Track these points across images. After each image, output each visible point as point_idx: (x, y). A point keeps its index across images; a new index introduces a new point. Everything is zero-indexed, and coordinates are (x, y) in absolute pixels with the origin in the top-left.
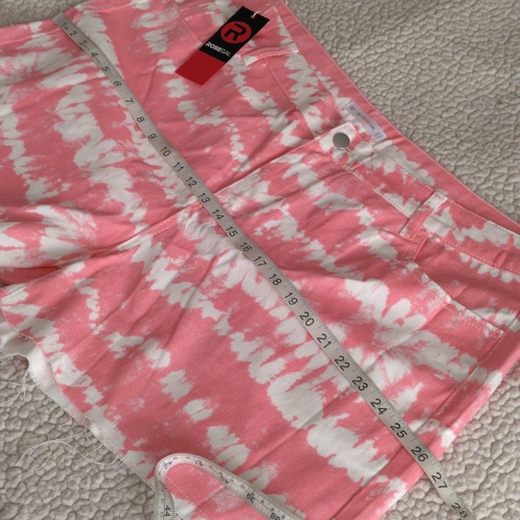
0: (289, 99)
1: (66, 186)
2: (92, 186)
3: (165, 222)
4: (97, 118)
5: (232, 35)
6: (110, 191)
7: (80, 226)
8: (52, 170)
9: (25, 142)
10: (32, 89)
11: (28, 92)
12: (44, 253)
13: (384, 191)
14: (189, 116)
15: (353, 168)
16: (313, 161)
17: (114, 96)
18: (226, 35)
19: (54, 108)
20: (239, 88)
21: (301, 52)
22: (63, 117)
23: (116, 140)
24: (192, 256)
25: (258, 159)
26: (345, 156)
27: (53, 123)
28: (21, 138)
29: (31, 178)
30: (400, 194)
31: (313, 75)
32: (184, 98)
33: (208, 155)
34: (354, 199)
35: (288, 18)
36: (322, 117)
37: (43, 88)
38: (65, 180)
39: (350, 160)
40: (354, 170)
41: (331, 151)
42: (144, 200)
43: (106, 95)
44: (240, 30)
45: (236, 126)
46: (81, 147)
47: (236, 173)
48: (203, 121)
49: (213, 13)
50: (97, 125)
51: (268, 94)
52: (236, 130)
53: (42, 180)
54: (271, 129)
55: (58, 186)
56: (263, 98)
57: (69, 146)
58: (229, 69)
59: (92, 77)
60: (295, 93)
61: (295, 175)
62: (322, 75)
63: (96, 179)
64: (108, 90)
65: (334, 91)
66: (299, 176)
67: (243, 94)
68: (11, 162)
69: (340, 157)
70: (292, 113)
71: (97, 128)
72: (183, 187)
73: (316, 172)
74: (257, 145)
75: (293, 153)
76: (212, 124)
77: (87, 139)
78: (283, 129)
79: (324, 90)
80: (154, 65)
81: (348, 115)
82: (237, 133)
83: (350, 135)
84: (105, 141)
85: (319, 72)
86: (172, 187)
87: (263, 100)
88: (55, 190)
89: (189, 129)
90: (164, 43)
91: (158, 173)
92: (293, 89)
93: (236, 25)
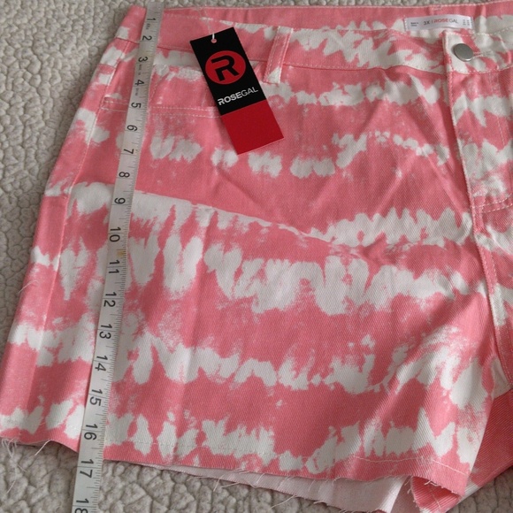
0: (359, 70)
1: (367, 341)
2: (390, 311)
3: (485, 263)
4: (282, 257)
5: (226, 73)
8: (326, 345)
9: (254, 357)
10: (173, 308)
11: (174, 315)
14: (322, 168)
16: (476, 89)
17: (251, 225)
18: (221, 78)
19: (225, 298)
20: (319, 103)
21: (298, 26)
22: (248, 295)
23: (328, 255)
25: (442, 133)
26: (485, 60)
27: (249, 310)
28: (243, 359)
29: (324, 376)
31: (342, 33)
32: (286, 165)
33: (406, 177)
35: (230, 15)
36: (416, 52)
37: (182, 295)
38: (356, 338)
39: (494, 59)
41: (471, 68)
42: (441, 267)
43: (244, 232)
44: (226, 63)
45: (382, 131)
46: (312, 297)
47: (447, 165)
48: (346, 160)
49: (173, 74)
50: (292, 261)
51: (336, 85)
52: (387, 134)
53: (336, 363)
54: (400, 103)
55: (360, 351)
56: (341, 91)
57: (299, 310)
58: (277, 101)
59: (203, 233)
60: (356, 60)
61: (487, 114)
62: (345, 26)
63: (381, 302)
64: (237, 227)
65: (380, 26)
66: (490, 111)
67: (332, 103)
68: (279, 386)
69: (484, 64)
70: (394, 73)
71: (297, 264)
72: (437, 223)
73: (491, 95)
74: (415, 127)
75: (454, 101)
76: (360, 153)
77: (306, 285)
78: (416, 92)
79: (374, 34)
80: (212, 168)
81: (418, 33)
82: (392, 135)
83: (461, 41)
84: (327, 266)
85: (339, 27)
86: (424, 236)
87: (345, 93)
88: (365, 356)
89: (347, 179)
90: (182, 142)
91: (392, 239)
92: (350, 59)
93: (214, 61)
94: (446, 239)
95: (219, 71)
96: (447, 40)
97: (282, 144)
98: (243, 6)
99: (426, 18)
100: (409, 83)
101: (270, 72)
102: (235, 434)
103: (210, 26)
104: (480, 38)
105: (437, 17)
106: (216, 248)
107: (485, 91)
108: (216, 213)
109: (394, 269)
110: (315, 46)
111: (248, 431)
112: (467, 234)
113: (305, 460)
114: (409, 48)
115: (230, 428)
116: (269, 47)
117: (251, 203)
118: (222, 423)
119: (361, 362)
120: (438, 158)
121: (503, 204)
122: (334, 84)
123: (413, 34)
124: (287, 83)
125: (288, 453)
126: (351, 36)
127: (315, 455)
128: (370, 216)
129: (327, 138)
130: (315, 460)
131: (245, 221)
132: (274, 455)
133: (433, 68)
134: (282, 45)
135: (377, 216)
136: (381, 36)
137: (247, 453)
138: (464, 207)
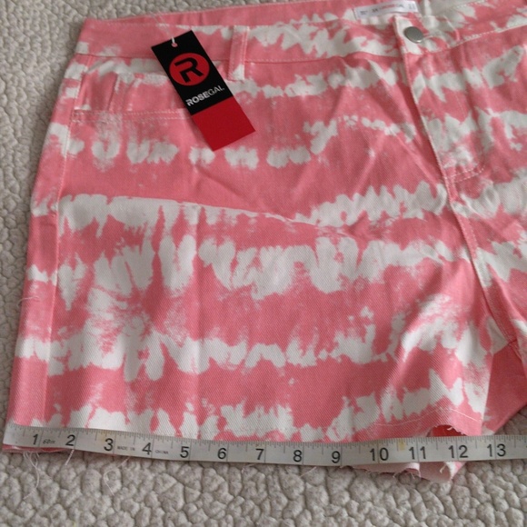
0: (318, 60)
1: (367, 313)
2: (383, 282)
3: (464, 229)
4: (273, 243)
5: (190, 74)
6: (402, 264)
7: (441, 315)
8: (327, 321)
9: (261, 342)
10: (176, 304)
11: (178, 311)
12: (471, 364)
13: (502, 25)
14: (298, 156)
15: (458, 39)
16: (431, 68)
17: (239, 217)
18: (187, 79)
19: (225, 290)
20: (285, 95)
21: (253, 24)
22: (246, 283)
23: (318, 236)
24: (520, 221)
25: (406, 113)
26: (435, 40)
27: (250, 298)
28: (250, 345)
29: (329, 350)
30: (510, 15)
31: (297, 27)
32: (262, 156)
33: (379, 157)
34: (504, 51)
35: (185, 19)
36: (370, 38)
37: (183, 291)
38: (355, 311)
39: (443, 38)
40: (462, 38)
41: (424, 49)
42: (424, 238)
43: (233, 225)
44: (189, 64)
45: (350, 115)
46: (308, 278)
47: (415, 142)
48: (320, 146)
49: (139, 81)
50: (284, 247)
52: (355, 117)
53: (339, 337)
54: (362, 87)
55: (360, 323)
56: (304, 82)
57: (297, 292)
58: (244, 96)
59: (194, 230)
60: (315, 51)
61: (445, 90)
62: (298, 20)
63: (374, 274)
64: (226, 221)
65: (331, 17)
66: (447, 87)
67: (298, 94)
68: (288, 367)
69: (435, 44)
70: (352, 60)
71: (290, 249)
72: (414, 196)
73: (445, 72)
74: (380, 109)
75: (413, 81)
76: (333, 138)
77: (300, 267)
78: (376, 75)
79: (327, 25)
80: (191, 166)
81: (369, 20)
82: (360, 118)
83: (409, 24)
84: (318, 247)
85: (293, 21)
86: (403, 210)
87: (308, 83)
88: (366, 327)
89: (323, 164)
90: (158, 145)
91: (374, 216)
92: (308, 51)
93: (177, 64)
94: (424, 211)
95: (184, 73)
96: (398, 24)
97: (255, 137)
98: (196, 9)
99: (373, 6)
100: (368, 67)
101: (234, 69)
102: (254, 415)
103: (169, 32)
104: (427, 21)
105: (384, 4)
106: (209, 243)
107: (440, 69)
108: (203, 210)
109: (381, 243)
110: (273, 41)
111: (267, 411)
112: (443, 203)
113: (325, 430)
114: (363, 34)
115: (249, 410)
116: (229, 47)
117: (234, 196)
118: (240, 407)
119: (362, 333)
120: (406, 136)
121: (473, 173)
122: (296, 76)
123: (364, 22)
124: (251, 79)
125: (307, 426)
126: (306, 29)
127: (333, 424)
128: (350, 196)
129: (298, 127)
130: (334, 429)
131: (232, 214)
132: (295, 430)
133: (387, 52)
134: (241, 43)
135: (356, 196)
136: (334, 26)
137: (269, 430)
138: (436, 179)
